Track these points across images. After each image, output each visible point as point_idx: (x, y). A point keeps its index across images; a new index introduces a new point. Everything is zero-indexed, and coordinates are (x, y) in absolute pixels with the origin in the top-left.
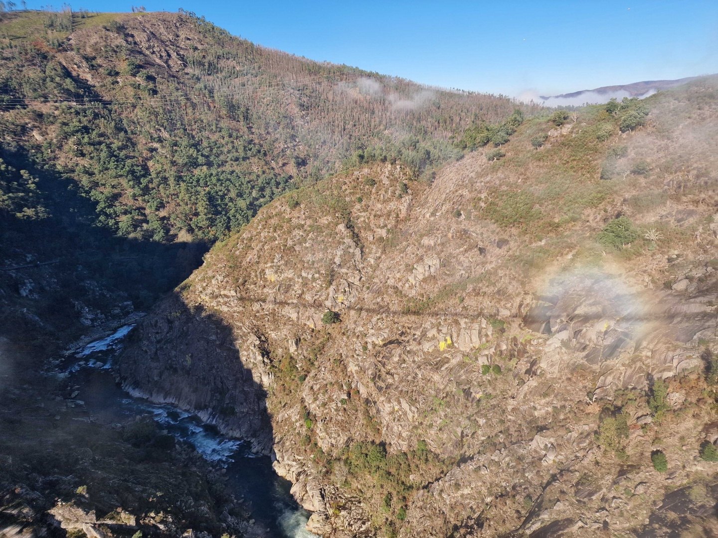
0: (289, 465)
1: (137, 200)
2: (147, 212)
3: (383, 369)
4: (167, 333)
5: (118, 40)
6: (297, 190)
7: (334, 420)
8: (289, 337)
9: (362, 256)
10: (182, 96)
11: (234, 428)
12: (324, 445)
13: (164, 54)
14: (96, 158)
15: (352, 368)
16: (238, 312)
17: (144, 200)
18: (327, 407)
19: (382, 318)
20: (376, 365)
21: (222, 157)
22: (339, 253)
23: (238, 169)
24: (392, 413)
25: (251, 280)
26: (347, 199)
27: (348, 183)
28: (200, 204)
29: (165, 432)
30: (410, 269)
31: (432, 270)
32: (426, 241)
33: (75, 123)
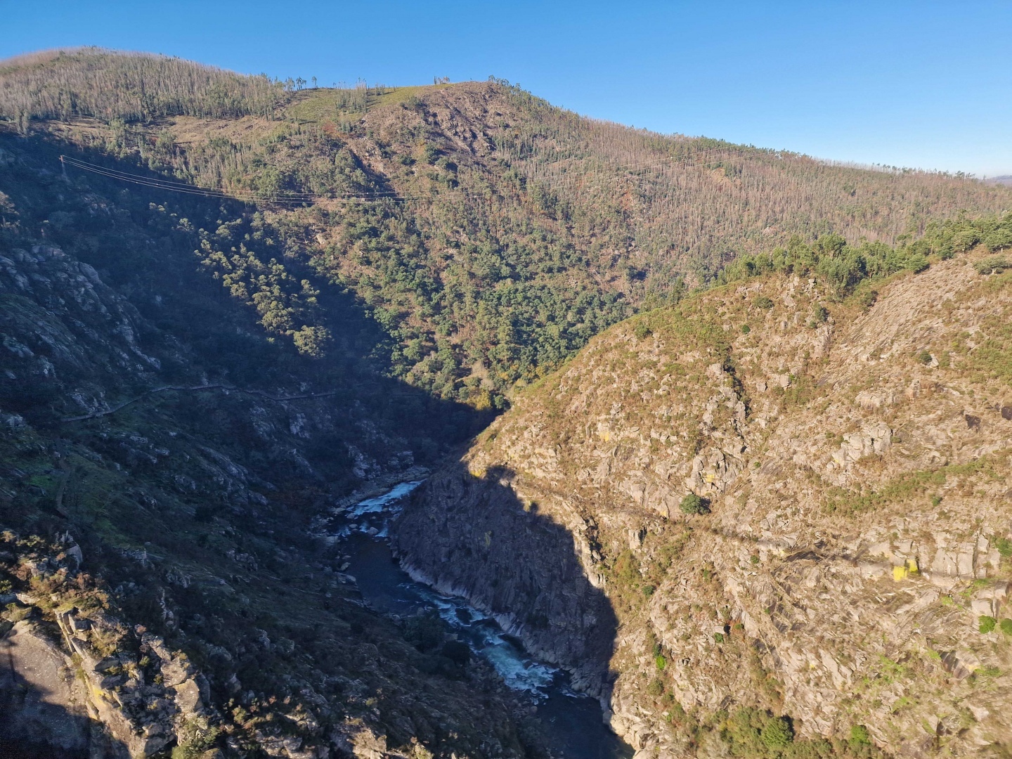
0: (628, 720)
1: (425, 321)
2: (436, 337)
3: (786, 597)
4: (462, 499)
5: (416, 120)
6: (649, 313)
7: (702, 664)
8: (628, 526)
9: (747, 414)
10: (487, 187)
11: (546, 648)
12: (686, 700)
13: (468, 135)
14: (383, 266)
15: (732, 586)
16: (558, 481)
17: (434, 322)
18: (690, 641)
19: (786, 515)
20: (774, 589)
21: (531, 268)
22: (711, 407)
23: (550, 284)
24: (804, 670)
25: (577, 437)
26: (726, 327)
27: (728, 303)
28: (501, 328)
29: (455, 636)
30: (835, 440)
31: (877, 446)
32: (864, 398)
33: (362, 224)
